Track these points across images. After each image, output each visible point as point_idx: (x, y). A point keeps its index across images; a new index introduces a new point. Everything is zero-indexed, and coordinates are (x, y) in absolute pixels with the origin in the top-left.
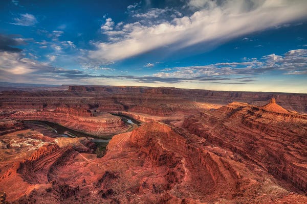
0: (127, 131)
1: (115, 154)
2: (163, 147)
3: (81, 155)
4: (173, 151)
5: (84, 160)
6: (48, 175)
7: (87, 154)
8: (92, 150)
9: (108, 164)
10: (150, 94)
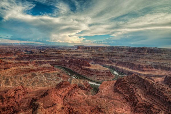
0: (112, 80)
1: (103, 95)
2: (142, 97)
3: (81, 91)
4: (151, 102)
5: (83, 95)
6: (63, 100)
7: (85, 91)
8: (88, 89)
9: (98, 101)
10: (133, 53)
